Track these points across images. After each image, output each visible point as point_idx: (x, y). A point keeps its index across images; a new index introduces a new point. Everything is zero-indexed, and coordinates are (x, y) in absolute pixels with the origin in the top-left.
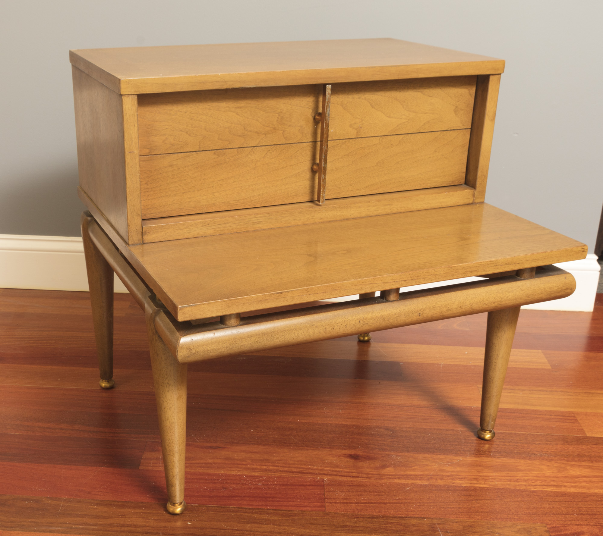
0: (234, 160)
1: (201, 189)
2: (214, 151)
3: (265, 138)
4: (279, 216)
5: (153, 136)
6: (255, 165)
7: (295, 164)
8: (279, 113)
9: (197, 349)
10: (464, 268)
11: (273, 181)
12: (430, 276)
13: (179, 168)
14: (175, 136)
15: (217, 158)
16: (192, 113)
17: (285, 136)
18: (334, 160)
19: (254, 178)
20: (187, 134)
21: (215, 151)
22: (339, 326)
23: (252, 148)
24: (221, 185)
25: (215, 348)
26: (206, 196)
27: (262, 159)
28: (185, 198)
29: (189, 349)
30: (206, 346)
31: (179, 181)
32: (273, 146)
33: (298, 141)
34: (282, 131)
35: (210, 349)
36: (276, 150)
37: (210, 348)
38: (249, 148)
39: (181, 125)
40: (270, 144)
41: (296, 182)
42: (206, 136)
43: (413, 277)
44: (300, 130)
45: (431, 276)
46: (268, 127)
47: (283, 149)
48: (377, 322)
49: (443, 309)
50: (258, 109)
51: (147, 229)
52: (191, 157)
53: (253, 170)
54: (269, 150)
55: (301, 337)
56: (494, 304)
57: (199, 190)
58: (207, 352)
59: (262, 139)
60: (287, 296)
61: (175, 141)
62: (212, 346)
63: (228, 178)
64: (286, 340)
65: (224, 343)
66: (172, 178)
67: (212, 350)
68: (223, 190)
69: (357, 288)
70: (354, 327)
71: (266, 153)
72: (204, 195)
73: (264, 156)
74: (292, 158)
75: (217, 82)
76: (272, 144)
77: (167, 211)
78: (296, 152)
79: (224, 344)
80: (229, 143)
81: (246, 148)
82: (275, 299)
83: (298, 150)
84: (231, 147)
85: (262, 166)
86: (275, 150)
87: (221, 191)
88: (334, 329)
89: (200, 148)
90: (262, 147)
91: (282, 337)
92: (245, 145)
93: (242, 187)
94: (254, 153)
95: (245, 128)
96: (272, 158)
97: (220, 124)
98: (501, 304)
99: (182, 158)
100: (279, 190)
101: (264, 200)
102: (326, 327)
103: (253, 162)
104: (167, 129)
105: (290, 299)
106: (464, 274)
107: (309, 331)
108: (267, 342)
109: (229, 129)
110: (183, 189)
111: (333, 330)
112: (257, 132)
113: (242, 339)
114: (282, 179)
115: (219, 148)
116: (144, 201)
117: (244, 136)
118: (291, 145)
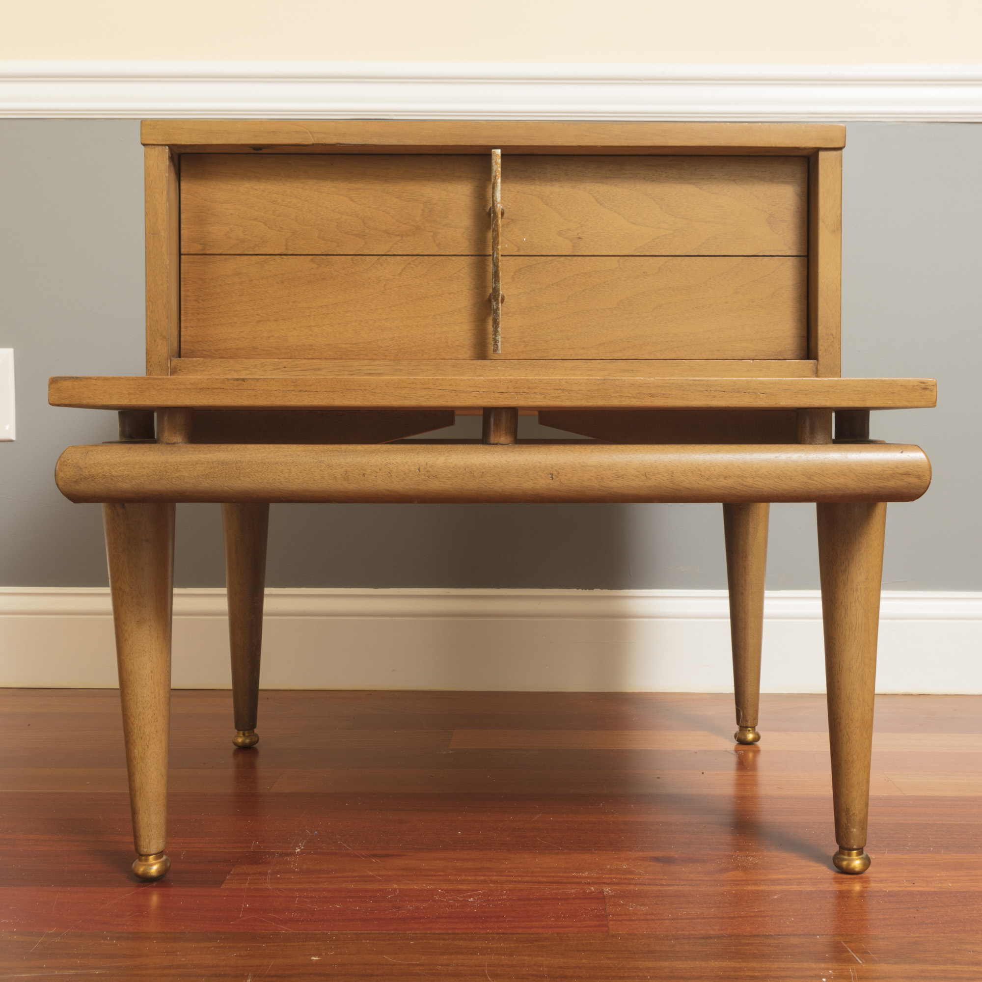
0: (346, 274)
1: (289, 319)
2: (311, 257)
3: (401, 243)
4: (414, 368)
5: (209, 224)
6: (385, 286)
7: (458, 292)
8: (425, 202)
9: (93, 470)
10: (633, 384)
11: (418, 317)
12: (556, 391)
13: (252, 280)
14: (246, 227)
15: (317, 268)
16: (275, 193)
17: (437, 242)
18: (531, 291)
19: (382, 309)
20: (266, 225)
21: (314, 256)
22: (374, 471)
23: (379, 257)
24: (323, 314)
25: (125, 473)
26: (297, 330)
27: (397, 278)
28: (261, 331)
29: (78, 467)
30: (108, 468)
31: (251, 301)
32: (415, 257)
33: (461, 251)
34: (432, 234)
35: (116, 474)
36: (421, 265)
37: (116, 471)
38: (374, 257)
39: (255, 210)
40: (410, 254)
41: (461, 323)
42: (297, 231)
43: (519, 388)
44: (464, 233)
45: (559, 392)
46: (405, 224)
47: (435, 264)
48: (456, 477)
49: (604, 472)
50: (387, 193)
51: (178, 364)
52: (272, 263)
53: (380, 294)
54: (410, 264)
55: (296, 480)
56: (725, 481)
57: (285, 320)
58: (111, 479)
59: (395, 243)
60: (255, 388)
61: (245, 235)
62: (120, 469)
63: (336, 304)
64: (266, 481)
65: (143, 466)
66: (240, 296)
67: (120, 476)
68: (328, 324)
69: (399, 393)
70: (407, 479)
71: (404, 269)
72: (294, 329)
73: (401, 272)
74: (451, 280)
75: (297, 132)
76: (415, 254)
77: (229, 349)
78: (459, 271)
79: (144, 468)
80: (338, 246)
81: (368, 257)
82: (231, 389)
83: (463, 268)
84: (341, 253)
85: (396, 289)
86: (420, 263)
87: (324, 325)
88: (364, 475)
89: (287, 249)
90: (395, 257)
91: (257, 475)
92: (366, 252)
93: (361, 321)
94: (382, 265)
95: (365, 224)
96: (415, 278)
97: (322, 213)
98: (744, 483)
99: (257, 263)
100: (431, 334)
101: (402, 349)
102: (348, 469)
103: (380, 281)
104: (232, 214)
105: (261, 394)
106: (635, 398)
107: (312, 470)
108: (227, 479)
109: (337, 222)
110: (258, 315)
111: (363, 478)
112: (386, 232)
113: (178, 465)
114: (435, 316)
115: (320, 253)
116: (191, 329)
117: (364, 236)
118: (450, 257)
